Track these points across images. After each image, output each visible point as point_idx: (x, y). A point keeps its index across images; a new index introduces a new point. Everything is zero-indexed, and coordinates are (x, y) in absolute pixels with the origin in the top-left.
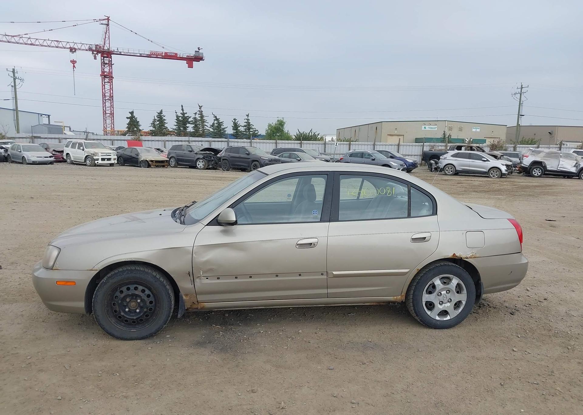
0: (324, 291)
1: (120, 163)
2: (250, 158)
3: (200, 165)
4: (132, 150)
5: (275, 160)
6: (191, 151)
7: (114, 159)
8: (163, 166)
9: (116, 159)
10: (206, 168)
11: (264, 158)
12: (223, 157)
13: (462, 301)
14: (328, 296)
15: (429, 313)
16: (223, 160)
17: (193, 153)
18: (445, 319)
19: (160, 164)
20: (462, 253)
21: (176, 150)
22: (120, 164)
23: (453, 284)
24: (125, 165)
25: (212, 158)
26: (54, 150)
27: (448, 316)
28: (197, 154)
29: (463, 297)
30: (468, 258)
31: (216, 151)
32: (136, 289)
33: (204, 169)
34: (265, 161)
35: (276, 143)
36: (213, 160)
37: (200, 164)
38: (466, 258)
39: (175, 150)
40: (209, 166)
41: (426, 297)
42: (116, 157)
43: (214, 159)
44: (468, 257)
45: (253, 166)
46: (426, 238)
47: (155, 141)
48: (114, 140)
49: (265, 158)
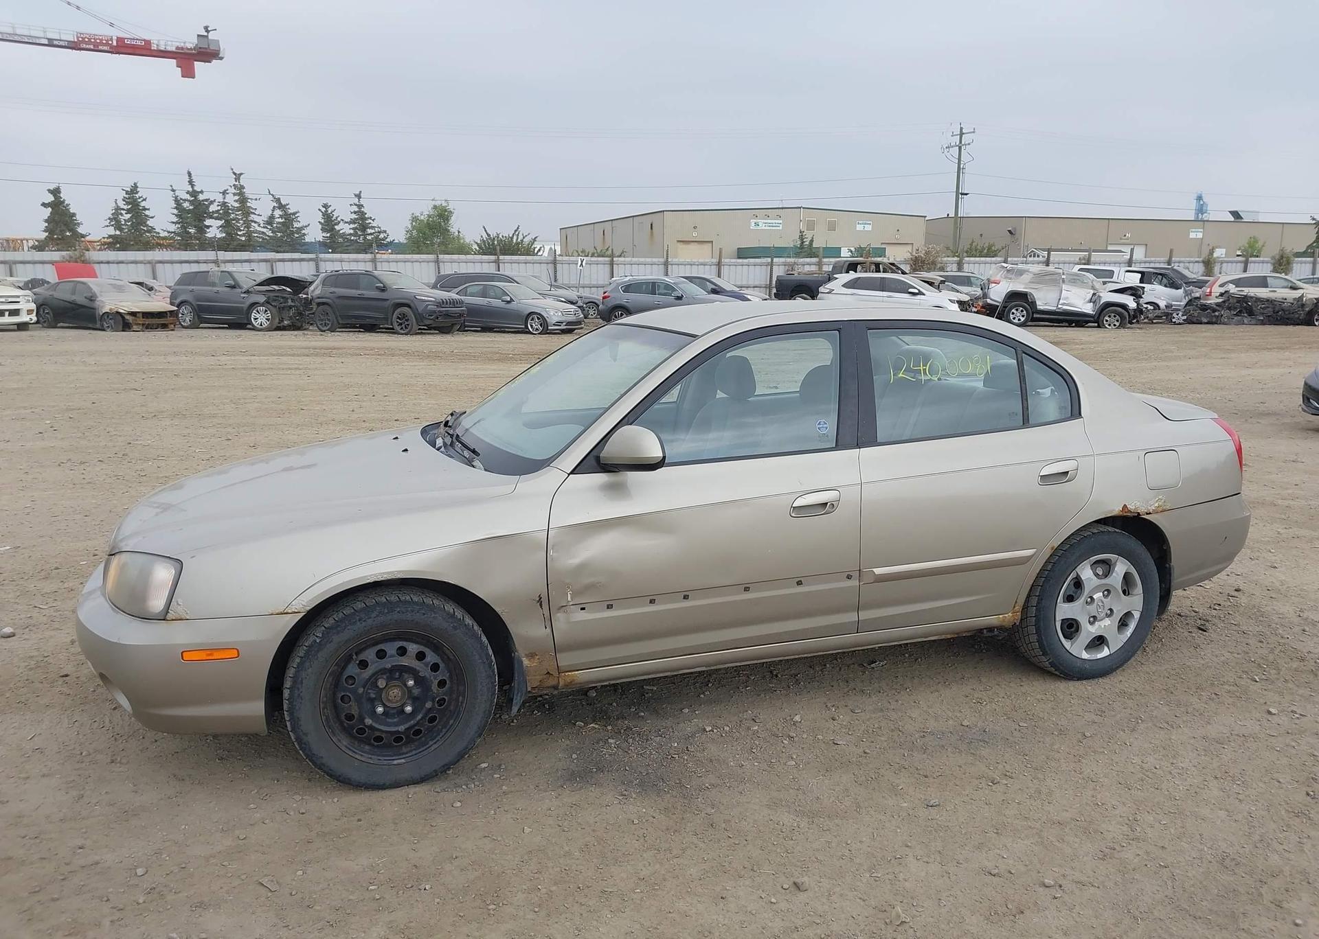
0: (852, 617)
1: (45, 322)
2: (388, 300)
3: (259, 321)
4: (74, 286)
5: (450, 302)
6: (233, 287)
7: (30, 312)
8: (164, 326)
9: (33, 310)
10: (275, 327)
11: (424, 298)
12: (319, 298)
13: (1133, 612)
14: (858, 627)
15: (1067, 644)
16: (319, 304)
17: (238, 290)
18: (1100, 656)
19: (155, 321)
20: (1140, 502)
21: (193, 285)
22: (45, 325)
23: (1117, 574)
24: (59, 325)
25: (290, 301)
27: (1106, 648)
28: (251, 292)
29: (1135, 603)
30: (1150, 513)
31: (298, 285)
32: (402, 651)
33: (269, 329)
34: (429, 305)
35: (437, 261)
36: (290, 307)
37: (260, 318)
38: (1147, 514)
39: (189, 285)
40: (283, 321)
41: (1064, 611)
42: (33, 306)
43: (293, 304)
44: (1151, 511)
45: (398, 318)
46: (1068, 472)
47: (127, 263)
48: (16, 262)
49: (426, 298)
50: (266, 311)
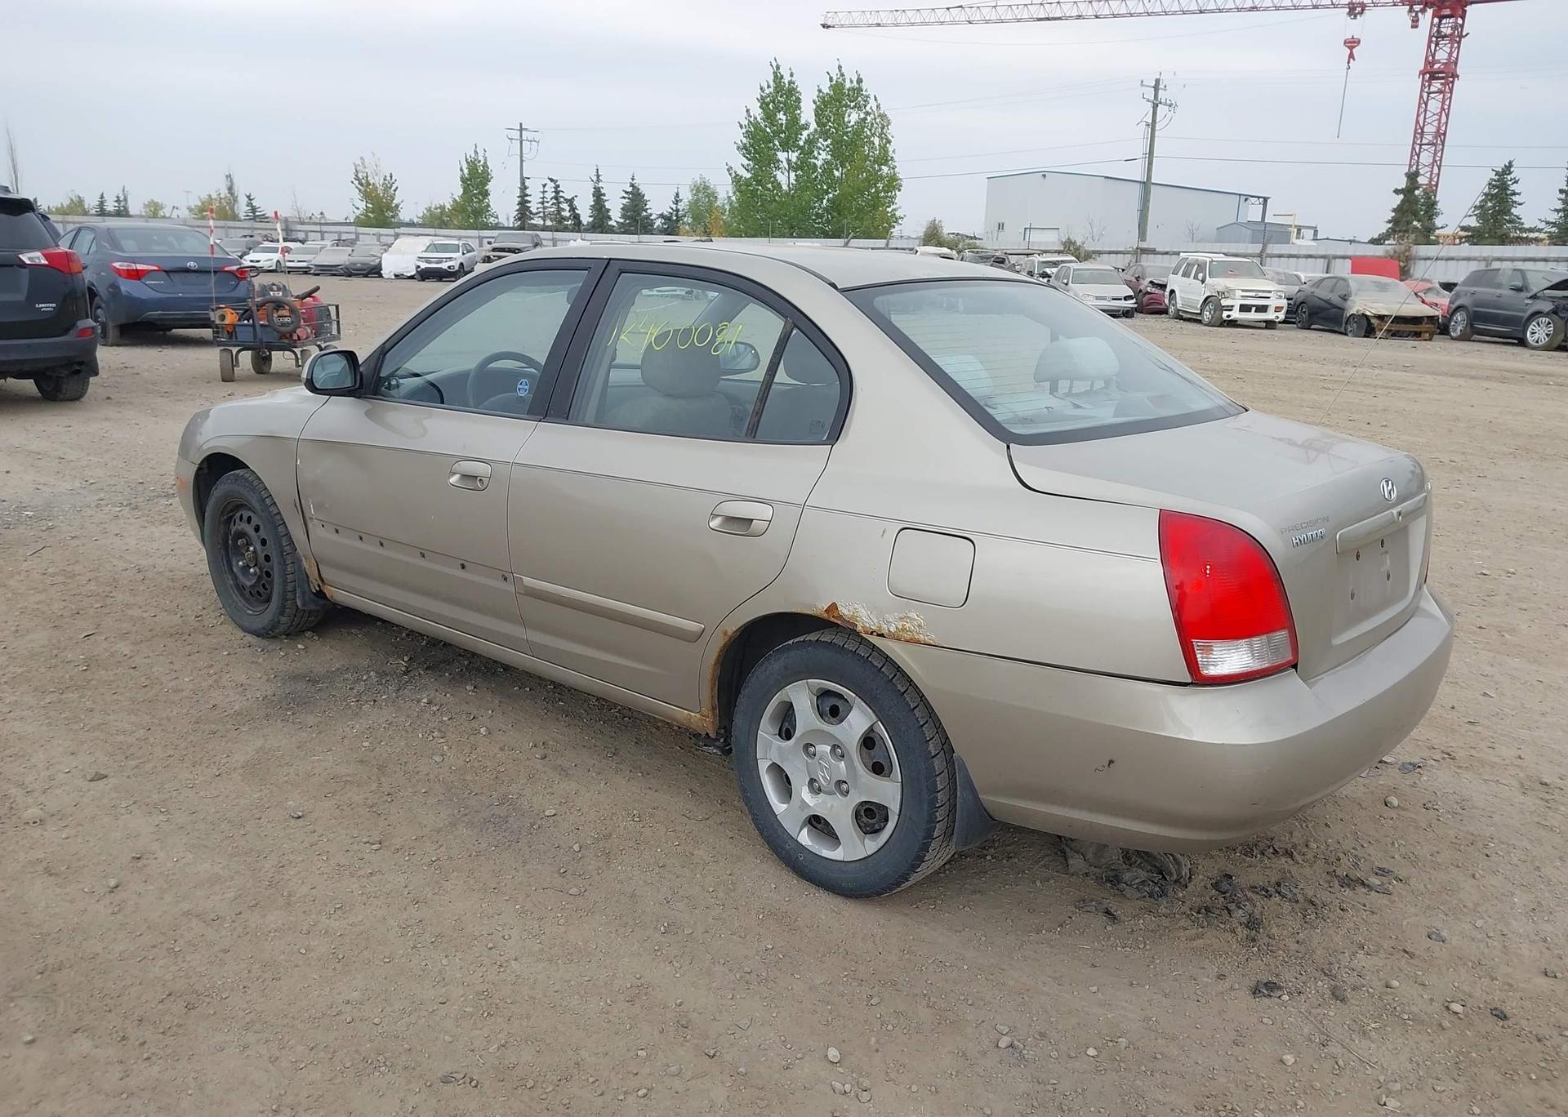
1: (1299, 322)
3: (1536, 336)
4: (1337, 282)
6: (1519, 290)
7: (1278, 309)
8: (1417, 335)
9: (1283, 308)
10: (1555, 345)
13: (889, 810)
17: (1523, 295)
19: (1408, 327)
21: (1478, 286)
22: (1299, 325)
24: (1313, 327)
26: (1151, 282)
27: (839, 847)
29: (891, 795)
30: (882, 635)
33: (1547, 348)
37: (1538, 332)
38: (879, 635)
39: (1473, 286)
42: (1284, 303)
48: (1335, 257)
50: (1549, 323)
